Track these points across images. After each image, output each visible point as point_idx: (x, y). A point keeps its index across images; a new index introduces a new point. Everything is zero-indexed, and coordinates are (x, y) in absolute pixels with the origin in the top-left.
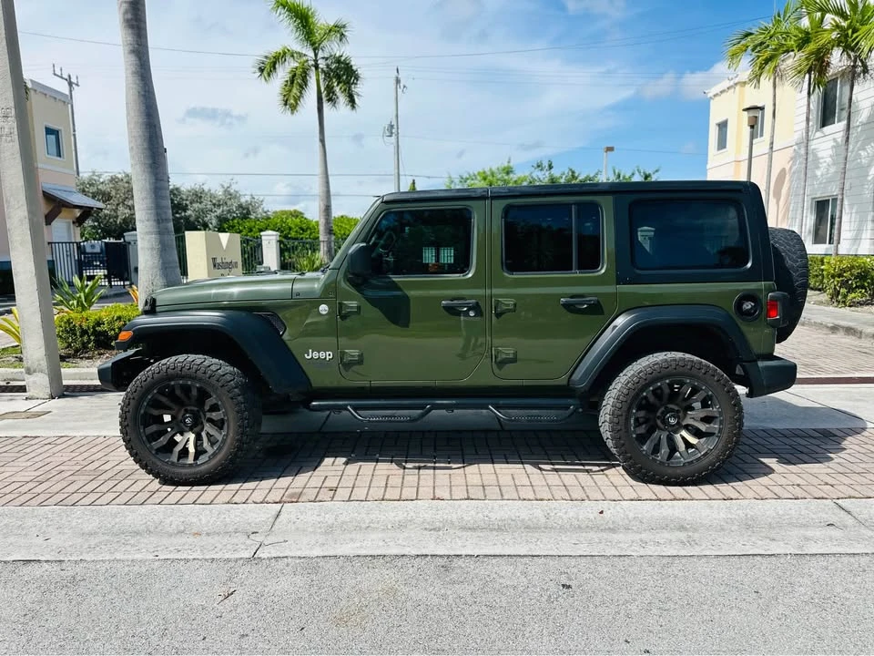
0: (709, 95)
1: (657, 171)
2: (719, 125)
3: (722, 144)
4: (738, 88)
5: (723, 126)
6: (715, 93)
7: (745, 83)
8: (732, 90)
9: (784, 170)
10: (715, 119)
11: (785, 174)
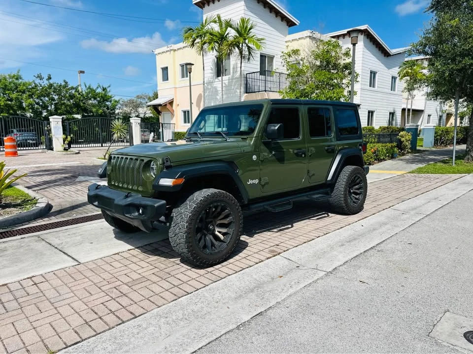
0: (155, 53)
1: (109, 86)
2: (162, 69)
3: (165, 78)
4: (172, 52)
5: (165, 70)
6: (159, 52)
7: (175, 50)
8: (169, 52)
9: (200, 95)
10: (160, 65)
11: (201, 97)
